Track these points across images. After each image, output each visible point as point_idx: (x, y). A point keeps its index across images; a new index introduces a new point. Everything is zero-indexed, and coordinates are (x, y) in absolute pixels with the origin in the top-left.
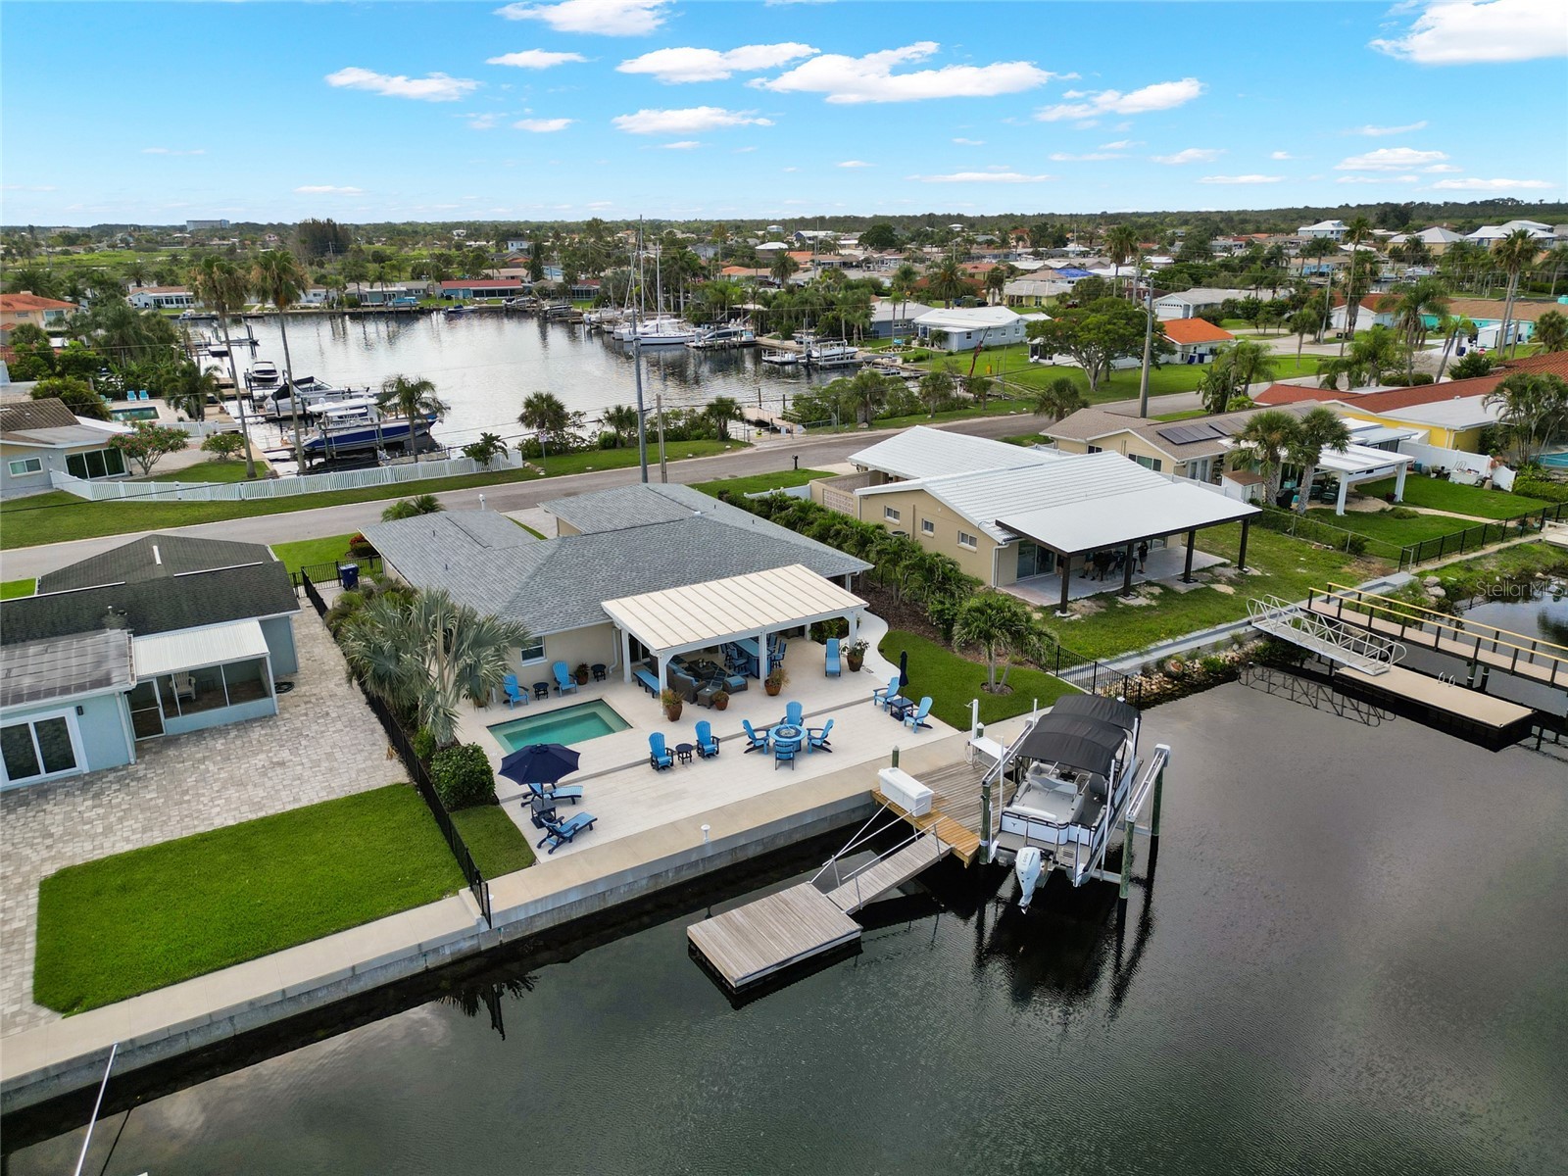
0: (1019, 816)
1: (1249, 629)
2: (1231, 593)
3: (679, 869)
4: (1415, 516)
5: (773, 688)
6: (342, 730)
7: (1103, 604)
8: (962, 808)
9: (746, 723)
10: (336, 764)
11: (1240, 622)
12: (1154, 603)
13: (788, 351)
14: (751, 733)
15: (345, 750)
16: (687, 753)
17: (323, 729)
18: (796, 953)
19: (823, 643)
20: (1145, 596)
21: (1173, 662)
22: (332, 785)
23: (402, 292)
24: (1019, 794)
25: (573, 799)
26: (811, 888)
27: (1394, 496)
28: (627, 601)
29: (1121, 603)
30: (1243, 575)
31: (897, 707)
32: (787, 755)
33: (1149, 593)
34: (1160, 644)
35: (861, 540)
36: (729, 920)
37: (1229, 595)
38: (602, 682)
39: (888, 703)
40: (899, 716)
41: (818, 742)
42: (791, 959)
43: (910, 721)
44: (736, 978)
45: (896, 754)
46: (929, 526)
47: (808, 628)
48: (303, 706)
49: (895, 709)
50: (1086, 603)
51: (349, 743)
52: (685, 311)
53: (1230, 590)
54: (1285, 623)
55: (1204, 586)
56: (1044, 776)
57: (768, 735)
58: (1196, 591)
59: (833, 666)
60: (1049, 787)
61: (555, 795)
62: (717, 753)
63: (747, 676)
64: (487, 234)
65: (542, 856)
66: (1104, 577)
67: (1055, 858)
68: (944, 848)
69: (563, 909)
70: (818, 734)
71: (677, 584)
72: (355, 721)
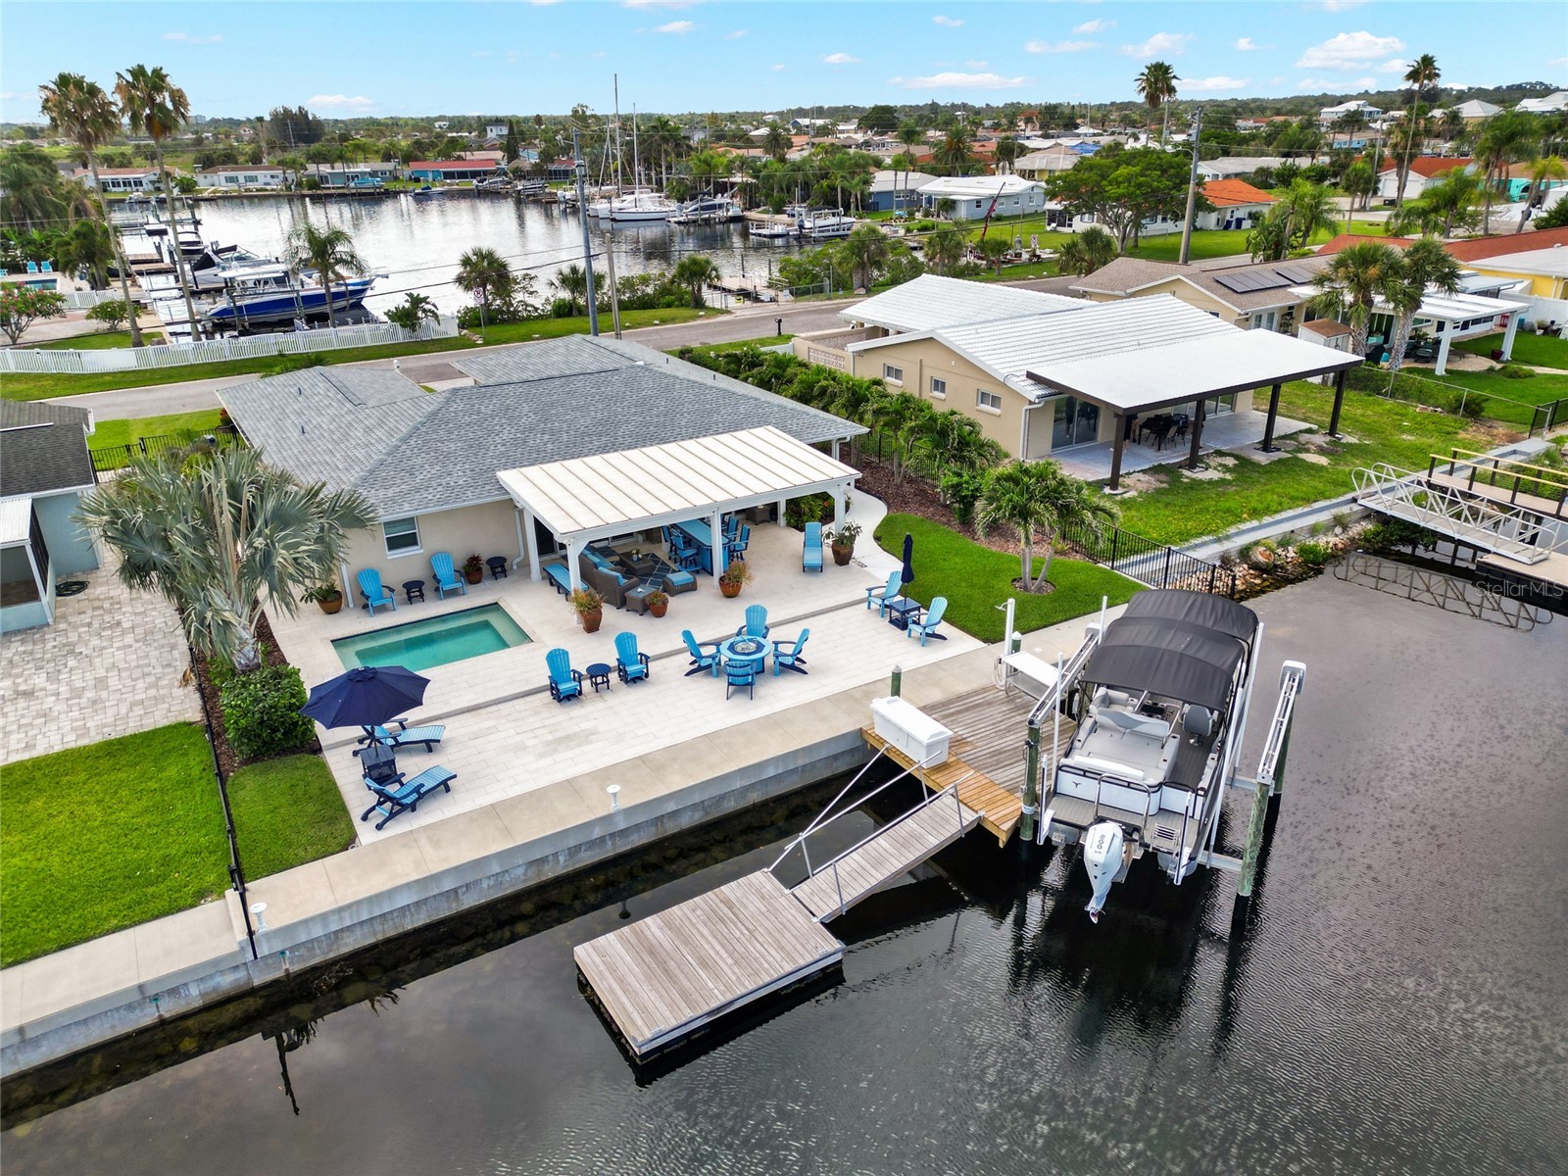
0: (1085, 773)
1: (1355, 507)
2: (1325, 464)
3: (573, 851)
4: (1531, 375)
5: (731, 588)
6: (131, 646)
7: (1163, 477)
8: (993, 754)
9: (687, 635)
10: (104, 694)
11: (1341, 499)
12: (1228, 476)
13: (780, 224)
14: (694, 647)
15: (124, 674)
16: (603, 676)
17: (105, 644)
18: (739, 993)
19: (802, 529)
20: (1215, 469)
21: (1262, 549)
22: (88, 725)
23: (365, 173)
24: (1082, 735)
25: (429, 746)
26: (769, 880)
27: (1501, 353)
28: (533, 471)
29: (1187, 477)
30: (1337, 443)
31: (898, 611)
32: (744, 679)
33: (1220, 465)
34: (1242, 527)
35: (853, 400)
36: (640, 936)
37: (1323, 467)
38: (502, 581)
39: (886, 606)
40: (902, 624)
41: (789, 661)
42: (731, 1003)
43: (916, 630)
44: (640, 1039)
45: (897, 677)
46: (939, 385)
47: (782, 509)
48: (90, 613)
49: (895, 614)
50: (1141, 476)
51: (134, 664)
52: (667, 186)
53: (1323, 461)
54: (1402, 499)
55: (1289, 455)
56: (1116, 708)
57: (718, 651)
58: (1280, 461)
59: (813, 558)
60: (1126, 726)
61: (401, 739)
62: (647, 675)
63: (698, 572)
64: (470, 125)
65: (366, 834)
66: (1162, 446)
67: (1142, 838)
68: (969, 817)
69: (389, 917)
70: (789, 649)
71: (604, 449)
72: (153, 633)
